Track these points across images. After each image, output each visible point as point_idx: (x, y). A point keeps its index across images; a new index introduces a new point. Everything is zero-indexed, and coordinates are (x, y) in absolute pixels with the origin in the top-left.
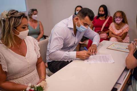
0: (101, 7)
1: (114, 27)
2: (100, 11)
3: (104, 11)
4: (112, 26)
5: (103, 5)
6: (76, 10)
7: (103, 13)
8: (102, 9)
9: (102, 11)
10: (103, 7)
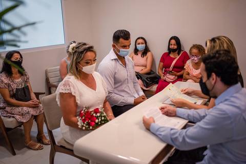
0: (171, 39)
1: (191, 65)
2: (172, 45)
3: (177, 45)
4: (189, 65)
5: (175, 37)
6: (137, 43)
7: (176, 47)
8: (173, 42)
9: (174, 45)
10: (174, 39)
